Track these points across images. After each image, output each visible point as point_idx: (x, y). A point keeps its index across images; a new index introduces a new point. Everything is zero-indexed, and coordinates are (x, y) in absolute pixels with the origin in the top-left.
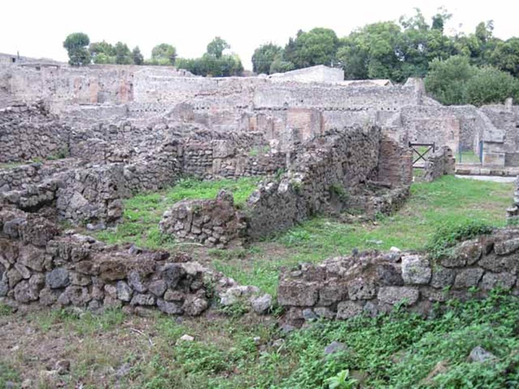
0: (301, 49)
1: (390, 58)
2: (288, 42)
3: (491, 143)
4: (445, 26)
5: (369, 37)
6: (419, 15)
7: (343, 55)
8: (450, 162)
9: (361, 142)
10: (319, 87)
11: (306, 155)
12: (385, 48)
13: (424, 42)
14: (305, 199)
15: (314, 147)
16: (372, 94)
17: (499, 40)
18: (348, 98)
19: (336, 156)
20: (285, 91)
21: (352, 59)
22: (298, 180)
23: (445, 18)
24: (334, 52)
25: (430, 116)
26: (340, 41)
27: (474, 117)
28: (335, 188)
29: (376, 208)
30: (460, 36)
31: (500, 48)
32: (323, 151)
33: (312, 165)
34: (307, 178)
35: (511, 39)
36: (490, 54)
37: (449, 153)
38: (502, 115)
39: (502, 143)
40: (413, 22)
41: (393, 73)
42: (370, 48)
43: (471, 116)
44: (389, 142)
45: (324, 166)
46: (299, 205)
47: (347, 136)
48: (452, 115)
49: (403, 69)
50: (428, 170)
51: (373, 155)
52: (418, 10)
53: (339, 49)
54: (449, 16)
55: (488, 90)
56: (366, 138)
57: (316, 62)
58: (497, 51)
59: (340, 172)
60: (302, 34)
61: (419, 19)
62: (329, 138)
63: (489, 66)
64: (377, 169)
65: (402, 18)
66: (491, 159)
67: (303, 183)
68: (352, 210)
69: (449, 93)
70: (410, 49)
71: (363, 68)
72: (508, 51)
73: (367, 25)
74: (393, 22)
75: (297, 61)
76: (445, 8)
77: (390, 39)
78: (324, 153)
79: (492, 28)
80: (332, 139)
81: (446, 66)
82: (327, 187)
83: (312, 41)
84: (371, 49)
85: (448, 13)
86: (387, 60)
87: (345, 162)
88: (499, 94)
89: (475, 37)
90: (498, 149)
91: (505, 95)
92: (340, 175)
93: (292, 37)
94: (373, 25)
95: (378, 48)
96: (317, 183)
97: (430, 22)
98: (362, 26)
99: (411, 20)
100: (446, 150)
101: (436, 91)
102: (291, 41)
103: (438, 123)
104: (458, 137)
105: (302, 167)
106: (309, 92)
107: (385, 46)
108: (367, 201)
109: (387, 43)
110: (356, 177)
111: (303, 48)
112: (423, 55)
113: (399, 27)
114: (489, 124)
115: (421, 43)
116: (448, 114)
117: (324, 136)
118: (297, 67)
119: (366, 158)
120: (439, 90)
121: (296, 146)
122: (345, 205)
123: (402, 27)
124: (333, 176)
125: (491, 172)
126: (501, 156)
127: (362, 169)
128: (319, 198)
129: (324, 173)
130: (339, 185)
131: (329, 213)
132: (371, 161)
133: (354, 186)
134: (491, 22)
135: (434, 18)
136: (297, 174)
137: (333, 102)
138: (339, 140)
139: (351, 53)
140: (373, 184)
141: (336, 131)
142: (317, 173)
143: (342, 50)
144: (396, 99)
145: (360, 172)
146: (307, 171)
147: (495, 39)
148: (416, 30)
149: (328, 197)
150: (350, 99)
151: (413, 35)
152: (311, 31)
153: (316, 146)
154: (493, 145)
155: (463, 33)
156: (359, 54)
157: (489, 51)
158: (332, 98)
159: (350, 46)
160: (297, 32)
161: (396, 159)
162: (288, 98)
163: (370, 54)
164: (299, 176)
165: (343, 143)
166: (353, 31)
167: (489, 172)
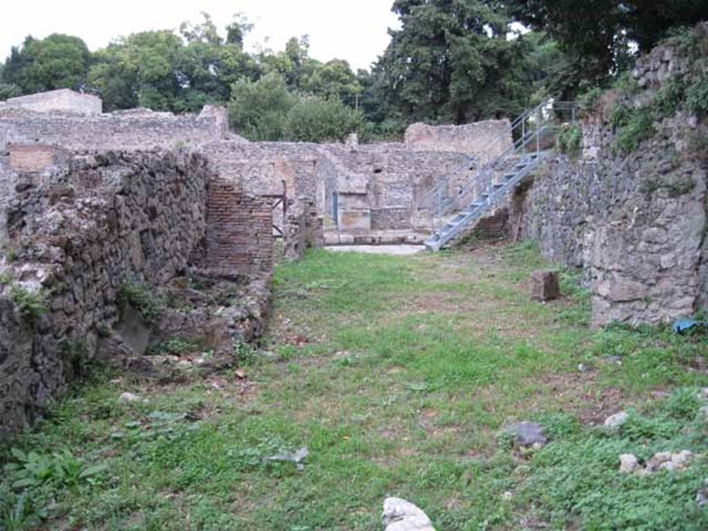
0: (32, 65)
1: (169, 82)
2: (9, 54)
3: (350, 194)
4: (245, 40)
5: (136, 51)
6: (208, 24)
7: (100, 76)
8: (315, 225)
9: (173, 185)
10: (64, 117)
11: (52, 215)
12: (162, 67)
13: (218, 61)
14: (56, 337)
15: (70, 194)
16: (151, 129)
17: (317, 62)
18: (113, 134)
19: (126, 216)
20: (6, 125)
21: (112, 82)
22: (32, 287)
23: (245, 29)
24: (85, 73)
25: (249, 158)
26: (93, 56)
27: (316, 158)
28: (130, 294)
29: (233, 335)
30: (267, 55)
31: (321, 72)
32: (94, 203)
33: (69, 241)
34: (59, 278)
35: (333, 62)
36: (307, 81)
37: (312, 210)
38: (353, 155)
39: (364, 195)
40: (201, 32)
41: (175, 104)
42: (138, 68)
43: (311, 158)
44: (225, 188)
45: (100, 242)
46: (38, 359)
47: (146, 170)
48: (282, 155)
49: (189, 98)
50: (289, 240)
51: (197, 214)
52: (207, 16)
53: (92, 67)
54: (250, 27)
55: (319, 123)
56: (184, 178)
57: (57, 86)
58: (316, 76)
59: (136, 252)
60: (33, 43)
61: (208, 28)
62: (106, 172)
63: (310, 95)
64: (203, 242)
65: (183, 26)
66: (352, 219)
67: (48, 292)
68: (175, 343)
69: (263, 130)
70: (198, 70)
71: (130, 96)
72: (331, 77)
73: (132, 35)
74: (171, 31)
75: (26, 85)
76: (245, 15)
77: (168, 55)
78: (97, 207)
79: (308, 46)
80: (115, 175)
81: (256, 91)
82: (111, 294)
83: (49, 54)
84: (141, 69)
85: (248, 22)
86: (166, 86)
87: (147, 230)
88: (334, 129)
89: (286, 56)
90: (360, 203)
91: (342, 130)
92: (138, 261)
93: (16, 46)
94: (141, 34)
95: (152, 67)
96: (86, 288)
97: (223, 34)
98: (127, 35)
99: (197, 28)
100: (308, 205)
101: (244, 127)
102: (14, 50)
103: (257, 170)
104: (294, 189)
105: (42, 247)
106: (49, 126)
107: (161, 64)
108: (209, 317)
109: (165, 61)
110: (170, 263)
111: (35, 63)
112: (217, 79)
113: (179, 39)
114: (340, 167)
115: (212, 62)
116: (277, 154)
117: (95, 168)
118: (26, 92)
119: (184, 219)
120: (249, 125)
121: (23, 194)
122: (156, 332)
123: (185, 39)
124: (123, 266)
125: (355, 239)
126: (365, 214)
127: (179, 244)
128: (92, 327)
129: (102, 259)
130: (137, 284)
131: (125, 361)
132: (193, 227)
133: (167, 282)
134: (305, 37)
135: (229, 28)
136: (26, 267)
137: (88, 142)
138: (130, 176)
139: (112, 74)
140: (201, 275)
141: (122, 157)
142: (84, 261)
143: (96, 69)
144: (188, 135)
145: (176, 250)
146: (57, 257)
147: (312, 61)
148: (205, 44)
149: (116, 319)
150: (115, 138)
151: (201, 50)
152: (46, 39)
153: (76, 192)
154: (353, 198)
155: (270, 50)
156: (123, 75)
157: (305, 76)
158: (86, 135)
159: (108, 63)
160: (24, 40)
161: (241, 220)
162: (11, 135)
163: (140, 76)
164: (34, 273)
165: (139, 185)
166: (113, 42)
167: (353, 241)
